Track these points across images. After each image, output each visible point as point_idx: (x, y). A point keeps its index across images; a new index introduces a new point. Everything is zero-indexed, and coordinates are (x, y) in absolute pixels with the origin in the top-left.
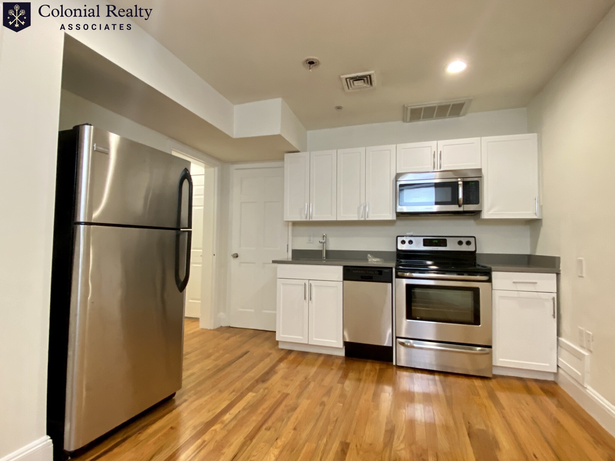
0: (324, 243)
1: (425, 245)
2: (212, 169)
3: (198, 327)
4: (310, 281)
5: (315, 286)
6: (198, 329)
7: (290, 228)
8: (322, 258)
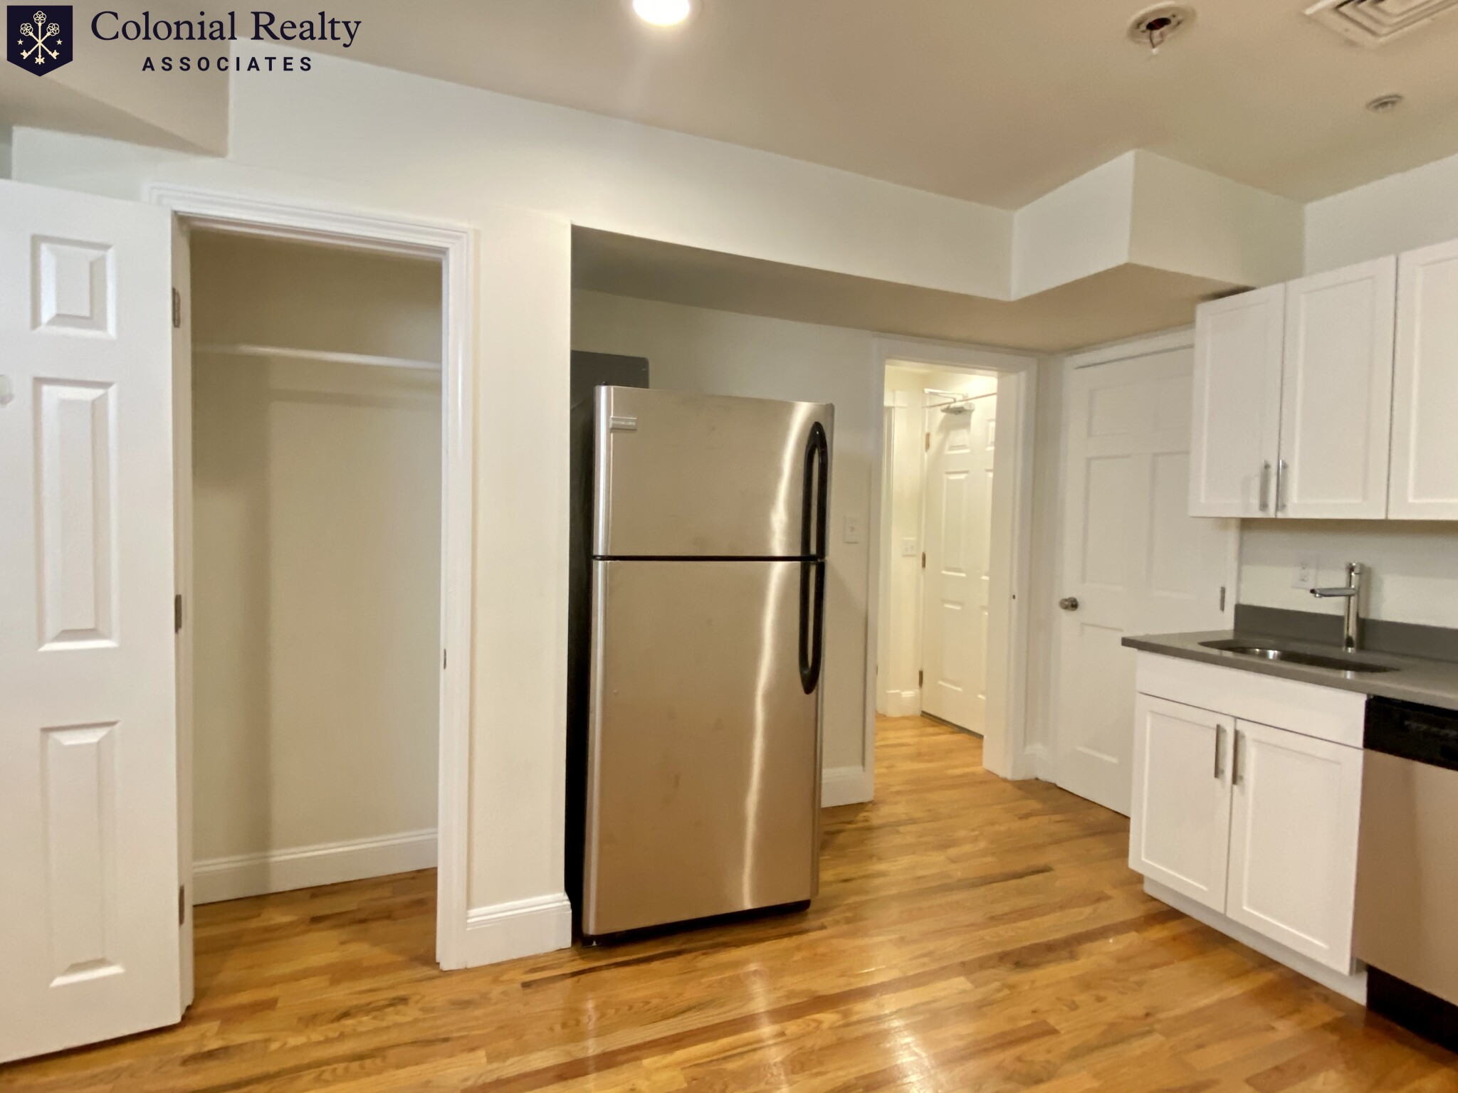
0: (1349, 596)
2: (1013, 378)
4: (1238, 720)
5: (1255, 741)
6: (978, 769)
7: (1232, 536)
8: (1340, 646)
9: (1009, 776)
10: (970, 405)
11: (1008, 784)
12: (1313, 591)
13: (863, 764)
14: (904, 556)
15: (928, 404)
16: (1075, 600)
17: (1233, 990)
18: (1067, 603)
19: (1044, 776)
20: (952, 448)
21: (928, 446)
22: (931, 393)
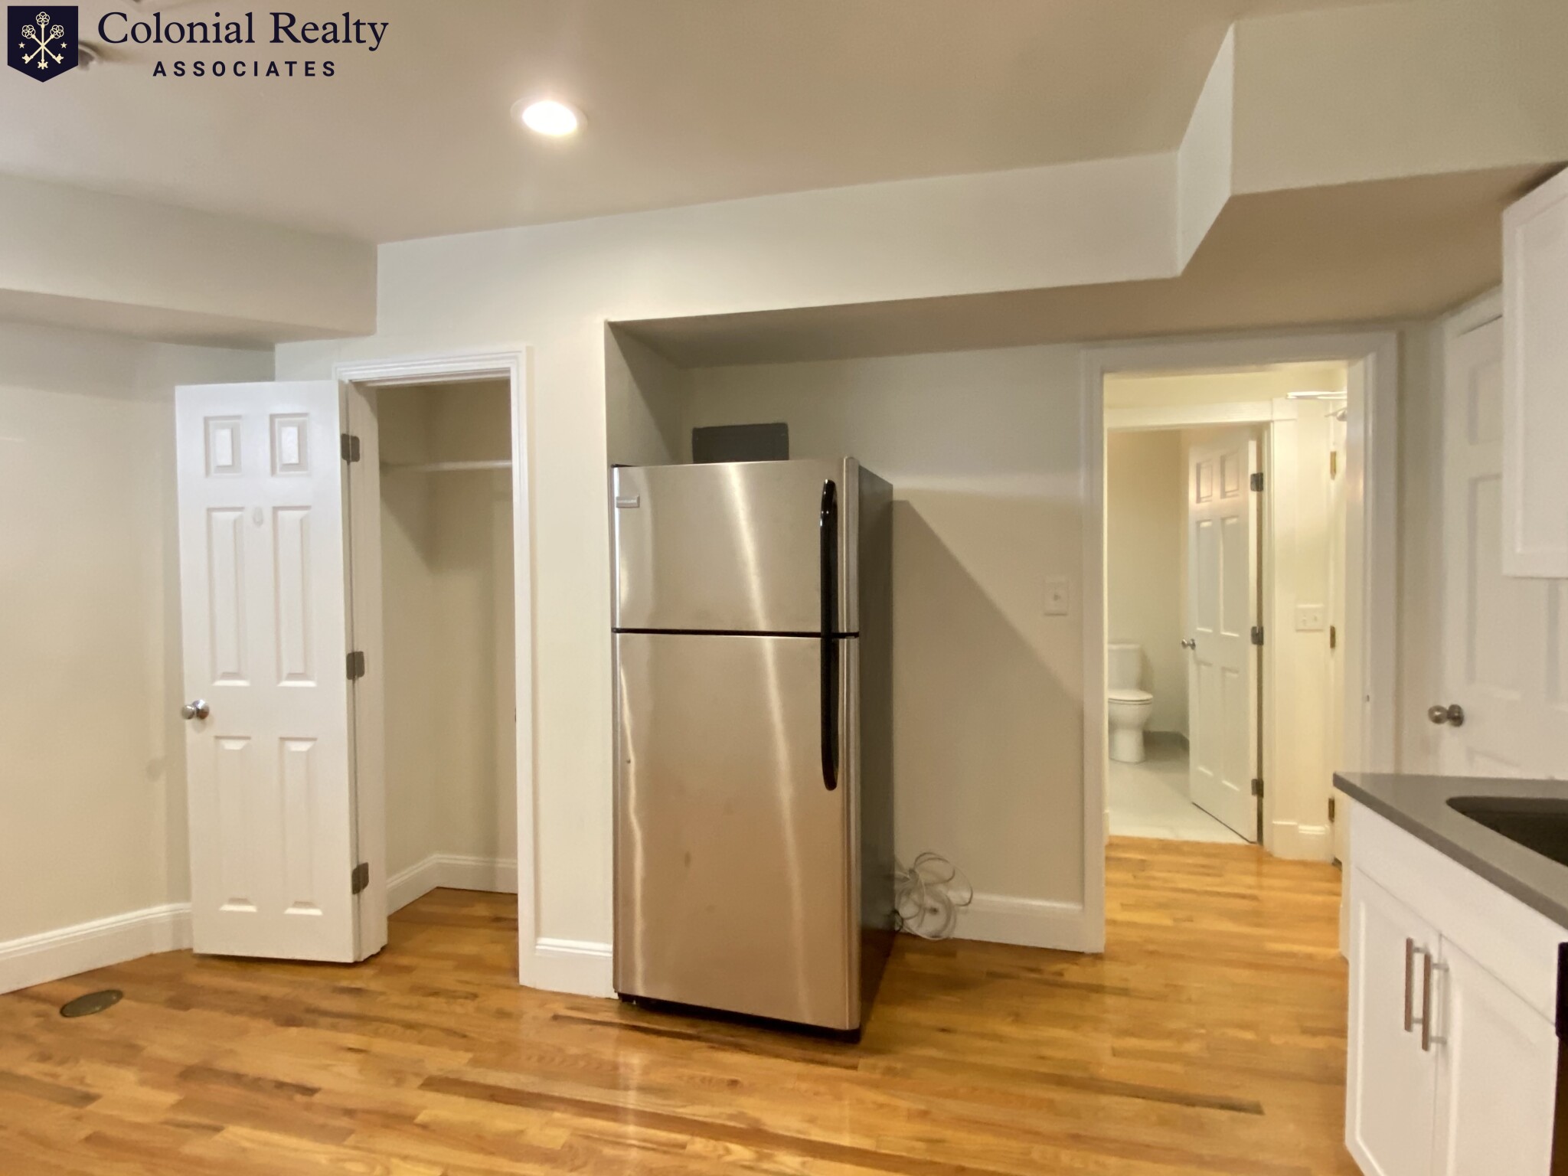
13: (1082, 898)
14: (1298, 631)
15: (1331, 411)
18: (1442, 713)
21: (1333, 470)
22: (1299, 397)
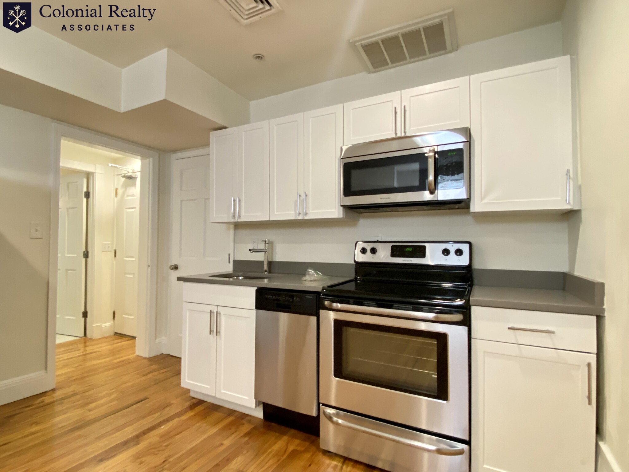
0: (265, 252)
1: (393, 255)
2: (147, 160)
3: (134, 353)
4: (219, 307)
5: (224, 315)
6: (133, 356)
7: (232, 231)
8: (263, 272)
9: (147, 356)
10: (136, 175)
11: (146, 360)
12: (250, 250)
13: (46, 369)
14: (103, 251)
15: (116, 174)
16: (177, 266)
17: (213, 431)
18: (172, 267)
19: (165, 352)
20: (128, 196)
21: (116, 194)
22: (113, 166)
